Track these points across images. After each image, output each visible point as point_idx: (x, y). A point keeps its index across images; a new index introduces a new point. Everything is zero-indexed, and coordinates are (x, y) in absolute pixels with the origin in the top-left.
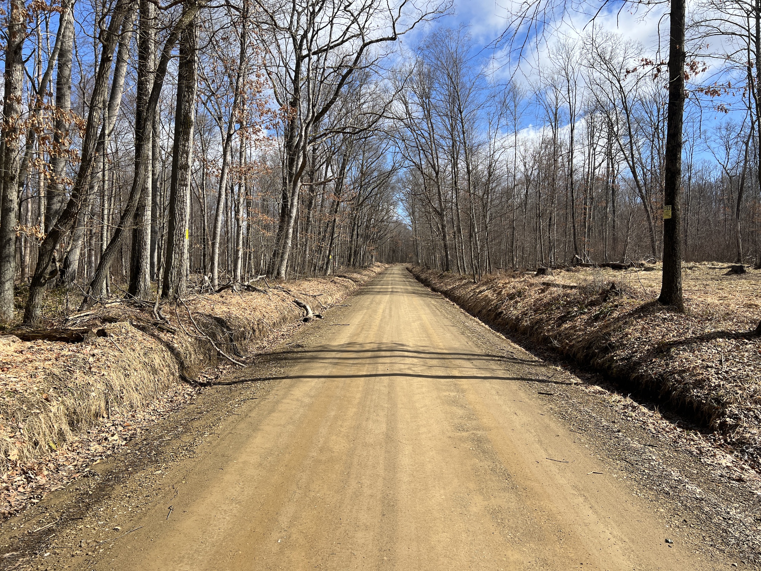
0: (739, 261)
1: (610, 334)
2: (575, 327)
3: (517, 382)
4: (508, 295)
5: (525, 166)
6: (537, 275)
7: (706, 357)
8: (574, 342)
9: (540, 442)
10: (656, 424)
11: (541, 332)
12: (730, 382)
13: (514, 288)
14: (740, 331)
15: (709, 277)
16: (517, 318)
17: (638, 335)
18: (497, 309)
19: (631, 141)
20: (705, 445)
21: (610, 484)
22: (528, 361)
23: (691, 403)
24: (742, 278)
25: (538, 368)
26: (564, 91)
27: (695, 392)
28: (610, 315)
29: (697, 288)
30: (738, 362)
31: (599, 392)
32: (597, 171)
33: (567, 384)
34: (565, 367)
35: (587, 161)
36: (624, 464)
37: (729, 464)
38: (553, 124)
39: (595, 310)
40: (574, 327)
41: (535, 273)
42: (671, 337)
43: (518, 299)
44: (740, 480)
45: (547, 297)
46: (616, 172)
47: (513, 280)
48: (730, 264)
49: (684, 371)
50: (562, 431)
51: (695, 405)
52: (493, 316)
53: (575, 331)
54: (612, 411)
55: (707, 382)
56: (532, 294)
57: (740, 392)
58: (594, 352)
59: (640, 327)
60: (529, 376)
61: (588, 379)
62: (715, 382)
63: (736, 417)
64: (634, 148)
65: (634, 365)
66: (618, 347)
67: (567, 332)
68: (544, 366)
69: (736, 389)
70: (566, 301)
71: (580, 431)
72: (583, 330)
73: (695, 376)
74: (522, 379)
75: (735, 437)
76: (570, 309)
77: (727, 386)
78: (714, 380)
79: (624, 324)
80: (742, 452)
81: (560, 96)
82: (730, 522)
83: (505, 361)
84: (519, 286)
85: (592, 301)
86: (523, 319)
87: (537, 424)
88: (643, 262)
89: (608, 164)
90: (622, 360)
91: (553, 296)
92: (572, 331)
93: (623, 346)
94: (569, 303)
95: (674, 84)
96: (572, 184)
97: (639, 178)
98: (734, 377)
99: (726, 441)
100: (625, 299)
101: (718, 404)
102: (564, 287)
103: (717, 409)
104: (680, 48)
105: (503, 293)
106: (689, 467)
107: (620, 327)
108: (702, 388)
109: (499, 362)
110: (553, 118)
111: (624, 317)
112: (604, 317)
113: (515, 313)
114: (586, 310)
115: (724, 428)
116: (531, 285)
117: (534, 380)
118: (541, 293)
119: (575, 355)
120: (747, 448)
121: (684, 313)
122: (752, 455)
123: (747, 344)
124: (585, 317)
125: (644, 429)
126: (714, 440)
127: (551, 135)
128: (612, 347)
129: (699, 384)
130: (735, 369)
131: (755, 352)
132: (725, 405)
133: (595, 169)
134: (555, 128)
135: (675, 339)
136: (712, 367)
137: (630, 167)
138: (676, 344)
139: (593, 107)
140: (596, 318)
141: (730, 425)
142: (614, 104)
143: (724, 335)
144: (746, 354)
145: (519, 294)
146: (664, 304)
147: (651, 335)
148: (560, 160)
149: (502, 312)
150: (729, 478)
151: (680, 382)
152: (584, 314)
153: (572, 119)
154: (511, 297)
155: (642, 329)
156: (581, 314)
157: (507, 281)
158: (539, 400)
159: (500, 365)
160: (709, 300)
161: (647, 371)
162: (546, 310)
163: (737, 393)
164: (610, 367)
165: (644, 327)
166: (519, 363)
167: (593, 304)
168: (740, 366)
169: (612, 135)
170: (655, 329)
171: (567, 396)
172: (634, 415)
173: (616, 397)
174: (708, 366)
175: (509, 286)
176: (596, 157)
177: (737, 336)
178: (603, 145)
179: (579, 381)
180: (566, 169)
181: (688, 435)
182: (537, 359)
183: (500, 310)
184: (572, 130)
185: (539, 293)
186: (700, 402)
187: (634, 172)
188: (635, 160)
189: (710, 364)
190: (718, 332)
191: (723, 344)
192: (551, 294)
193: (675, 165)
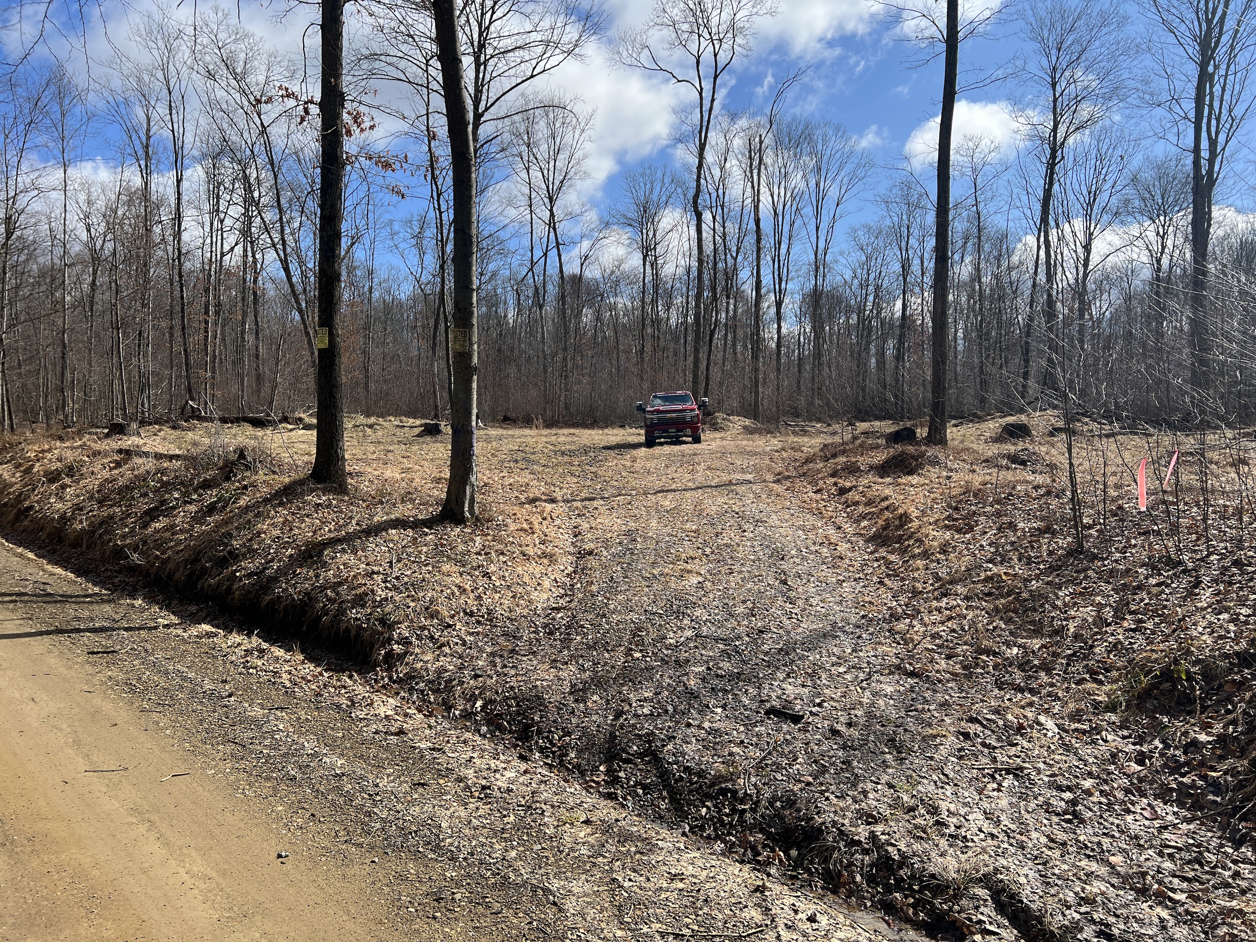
0: (436, 417)
1: (231, 535)
2: (173, 526)
3: (46, 639)
4: (47, 473)
5: (89, 231)
6: (107, 436)
7: (371, 559)
8: (170, 553)
9: (77, 743)
10: (294, 672)
11: (110, 540)
12: (401, 592)
13: (60, 460)
14: (420, 517)
15: (395, 439)
16: (63, 517)
17: (276, 532)
18: (20, 502)
19: (281, 219)
20: (361, 690)
21: (200, 788)
22: (77, 596)
23: (347, 630)
24: (436, 442)
25: (95, 607)
26: (162, 109)
27: (353, 613)
28: (234, 502)
29: (374, 457)
30: (414, 562)
31: (207, 633)
32: (227, 258)
33: (150, 629)
34: (151, 599)
35: (208, 241)
36: (230, 747)
37: (389, 713)
38: (143, 163)
39: (211, 496)
40: (171, 528)
41: (106, 431)
42: (327, 532)
43: (68, 481)
44: (401, 732)
45: (125, 475)
46: (259, 266)
47: (58, 444)
48: (423, 421)
49: (340, 584)
50: (124, 714)
51: (353, 632)
52: (11, 517)
53: (173, 534)
54: (225, 663)
55: (370, 597)
56: (95, 470)
57: (412, 604)
58: (204, 567)
59: (281, 520)
60: (75, 624)
61: (192, 614)
62: (381, 594)
63: (406, 642)
64: (287, 231)
65: (268, 582)
66: (244, 555)
67: (158, 536)
68: (109, 601)
69: (408, 600)
70: (160, 481)
71: (161, 709)
72: (187, 531)
73: (354, 588)
74: (59, 631)
75: (402, 670)
76: (167, 496)
77: (397, 598)
78: (380, 592)
79: (256, 516)
80: (411, 690)
81: (155, 116)
82: (379, 798)
83: (26, 602)
84: (69, 456)
85: (205, 480)
86: (75, 519)
87: (76, 710)
88: (302, 416)
89: (245, 250)
90: (249, 576)
91: (136, 473)
92: (167, 534)
93: (252, 552)
94: (165, 484)
95: (329, 138)
96: (181, 276)
97: (294, 280)
98: (406, 583)
99: (391, 678)
100: (261, 476)
101: (383, 627)
102: (158, 456)
103: (382, 633)
104: (337, 85)
105: (35, 470)
106: (332, 729)
107: (249, 522)
108: (363, 606)
109: (11, 606)
110: (141, 152)
111: (257, 504)
112: (224, 507)
113: (58, 507)
114: (195, 497)
115: (391, 660)
116: (96, 454)
117: (83, 631)
118: (115, 468)
119: (170, 576)
120: (417, 684)
121: (348, 495)
122: (422, 691)
123: (426, 534)
124: (192, 508)
125: (274, 683)
126: (376, 681)
127: (137, 181)
128: (234, 556)
129: (360, 601)
130: (409, 573)
131: (436, 545)
132: (391, 627)
133: (223, 255)
134: (146, 173)
135: (332, 535)
136: (378, 573)
137: (281, 260)
138: (333, 542)
139: (217, 150)
140: (211, 509)
141: (398, 654)
142: (252, 151)
143: (400, 523)
144: (425, 549)
145: (71, 471)
146: (319, 482)
147: (296, 531)
148: (157, 229)
149: (31, 508)
150: (386, 733)
151: (331, 601)
152: (190, 503)
153: (178, 161)
154: (53, 477)
155: (284, 523)
156: (186, 502)
157: (47, 447)
158: (87, 666)
159: (13, 611)
160: (388, 474)
161: (287, 589)
162: (121, 500)
163: (409, 607)
164: (229, 590)
165: (286, 520)
166: (56, 602)
167: (207, 485)
168: (415, 567)
169: (250, 201)
170: (304, 521)
171: (146, 651)
172: (260, 663)
173: (236, 638)
174: (373, 573)
175: (49, 456)
176: (225, 235)
177: (416, 525)
178: (237, 216)
179: (175, 620)
180: (170, 248)
181: (338, 680)
182: (97, 589)
183: (27, 504)
184: (179, 181)
185: (111, 469)
186: (360, 627)
187: (287, 270)
188: (289, 250)
189: (376, 569)
190: (391, 520)
191: (396, 538)
192: (133, 470)
193: (333, 266)
